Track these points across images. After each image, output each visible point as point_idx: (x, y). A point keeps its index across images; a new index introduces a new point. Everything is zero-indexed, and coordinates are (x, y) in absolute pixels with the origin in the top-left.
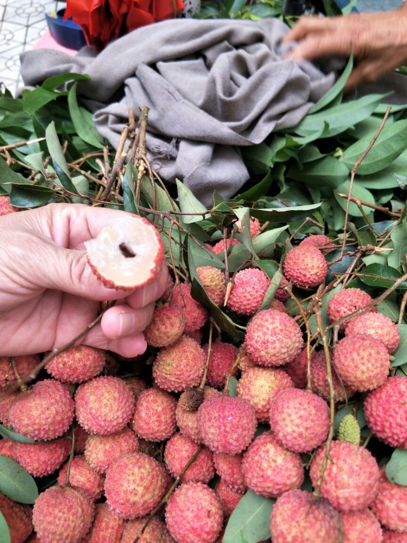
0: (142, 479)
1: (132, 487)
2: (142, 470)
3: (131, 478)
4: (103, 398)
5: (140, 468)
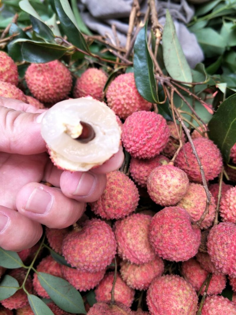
0: (187, 300)
1: (180, 307)
2: (185, 292)
3: (178, 299)
4: (138, 235)
5: (183, 290)
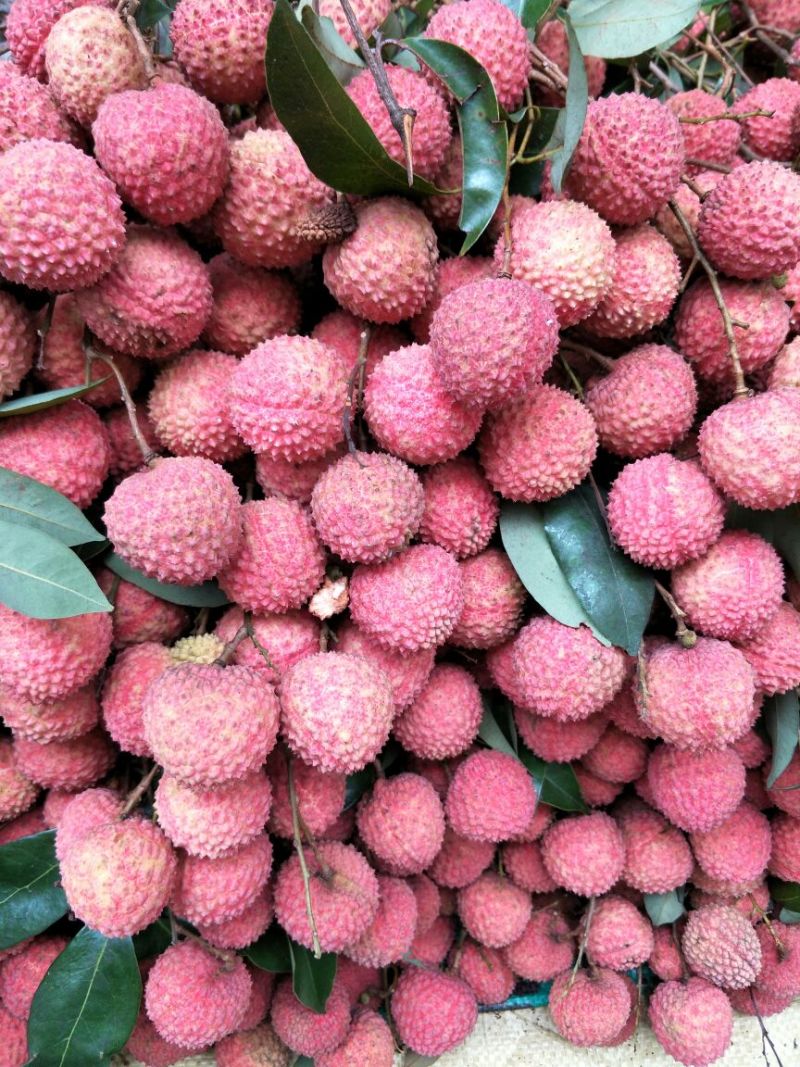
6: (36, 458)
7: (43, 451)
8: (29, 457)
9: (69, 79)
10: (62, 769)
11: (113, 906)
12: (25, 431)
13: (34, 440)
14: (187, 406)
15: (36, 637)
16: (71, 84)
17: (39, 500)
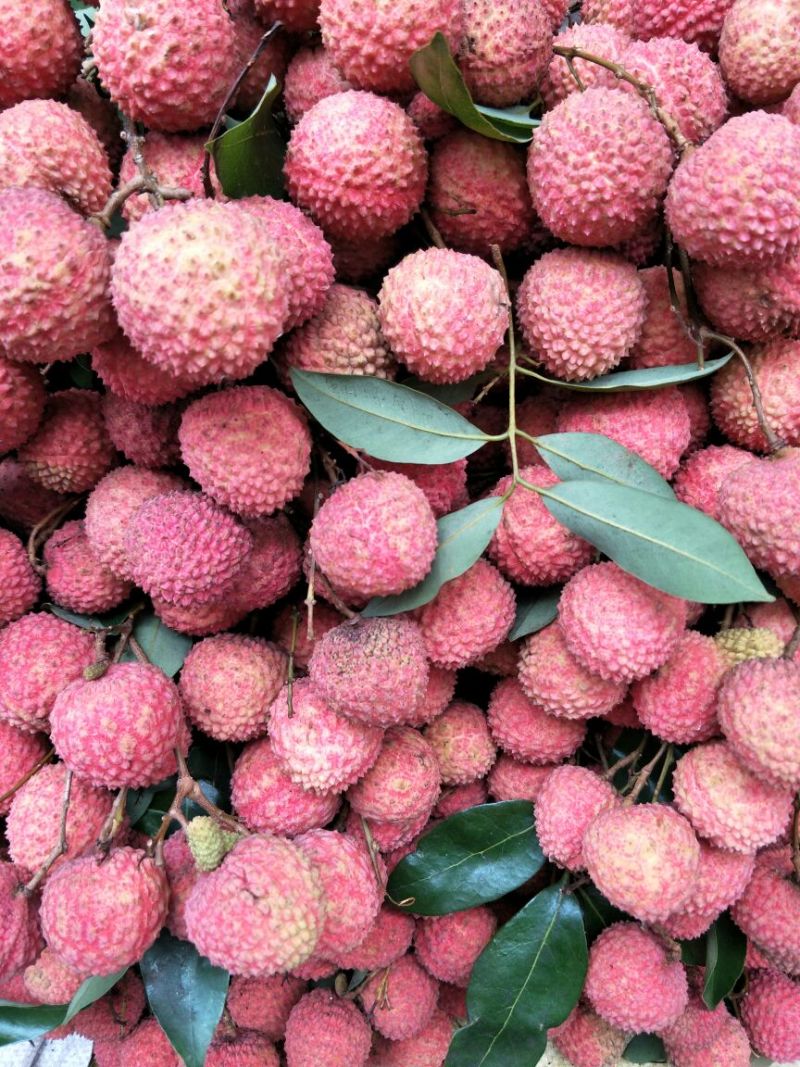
6: (646, 435)
7: (653, 430)
8: (640, 434)
9: (765, 50)
10: (550, 742)
11: (661, 890)
12: (637, 408)
13: (645, 417)
14: (782, 394)
15: (643, 617)
16: (765, 56)
17: (642, 479)
